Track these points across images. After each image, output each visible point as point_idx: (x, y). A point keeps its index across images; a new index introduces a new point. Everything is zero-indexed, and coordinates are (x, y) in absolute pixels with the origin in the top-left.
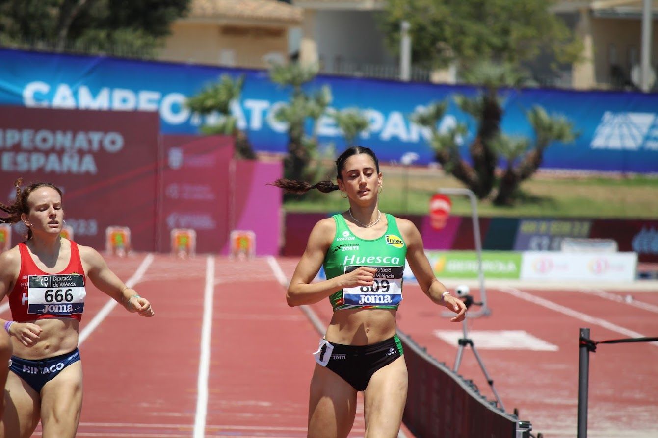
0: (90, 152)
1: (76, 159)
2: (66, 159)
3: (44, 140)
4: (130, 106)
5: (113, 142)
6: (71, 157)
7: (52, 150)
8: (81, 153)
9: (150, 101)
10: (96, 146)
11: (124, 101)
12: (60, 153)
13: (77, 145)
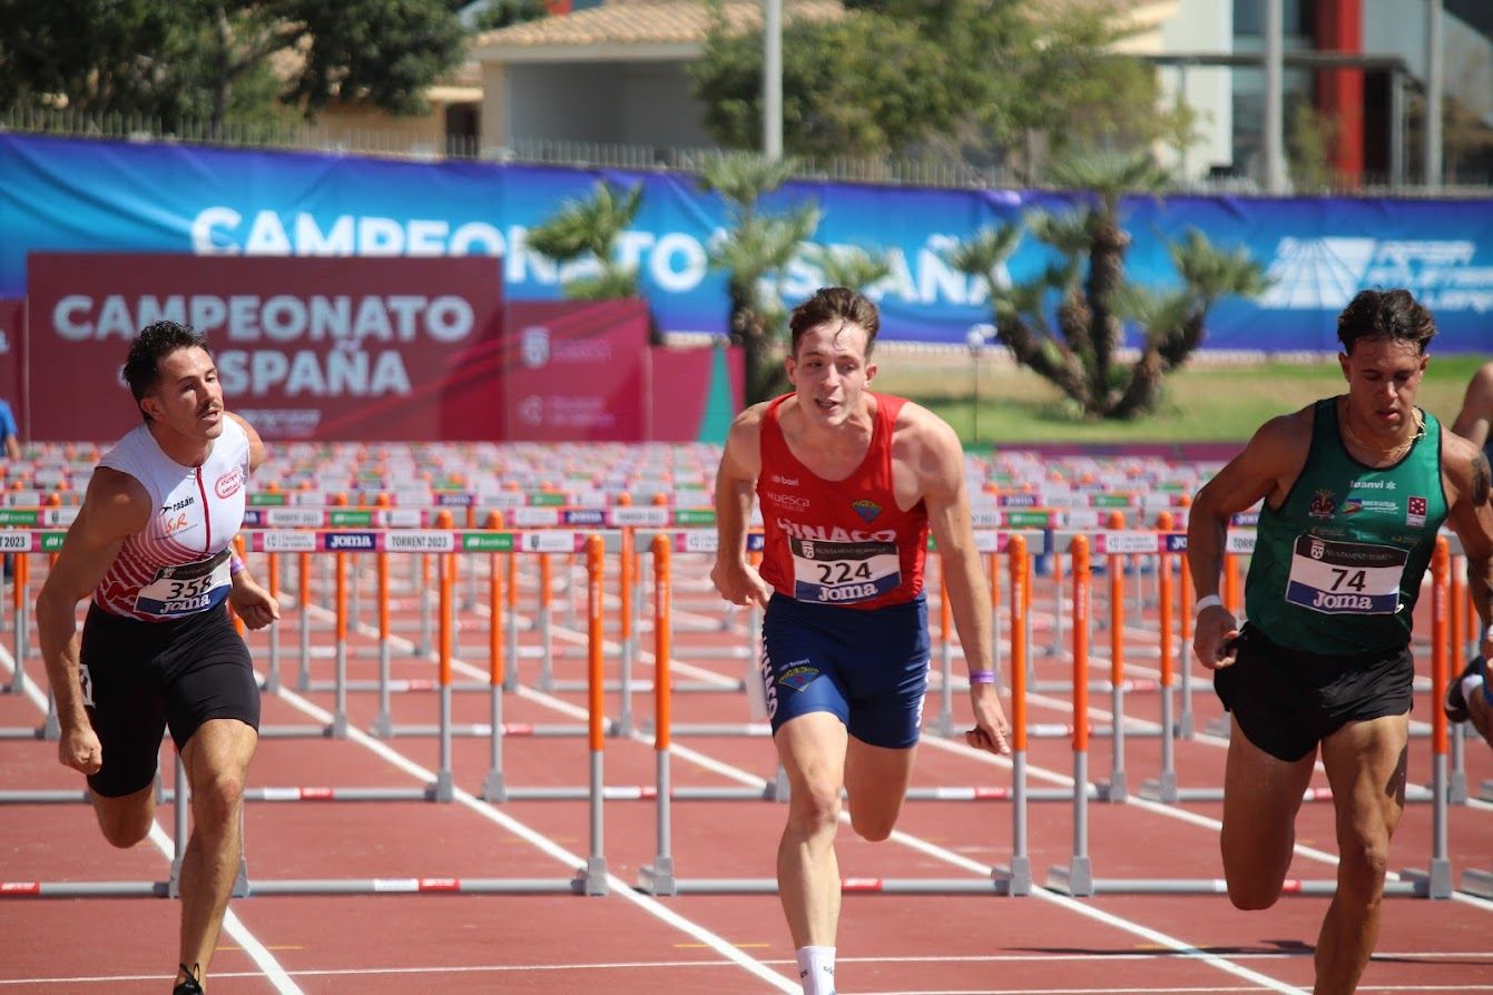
0: (395, 344)
1: (361, 360)
2: (336, 362)
3: (284, 318)
4: (393, 247)
5: (449, 319)
6: (349, 357)
7: (304, 342)
8: (373, 347)
9: (428, 238)
10: (407, 329)
11: (381, 239)
12: (322, 348)
13: (363, 327)
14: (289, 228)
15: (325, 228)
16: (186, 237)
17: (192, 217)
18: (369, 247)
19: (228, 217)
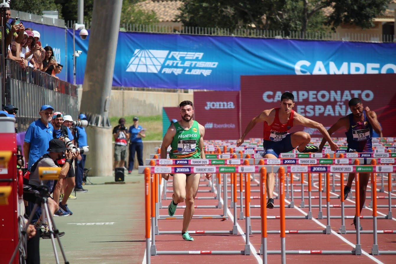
1: (344, 107)
2: (337, 108)
3: (323, 96)
4: (362, 72)
5: (368, 96)
6: (341, 106)
7: (329, 102)
9: (373, 69)
11: (357, 69)
12: (333, 104)
13: (344, 98)
14: (327, 66)
15: (339, 66)
16: (293, 69)
17: (294, 63)
18: (353, 72)
19: (307, 63)
